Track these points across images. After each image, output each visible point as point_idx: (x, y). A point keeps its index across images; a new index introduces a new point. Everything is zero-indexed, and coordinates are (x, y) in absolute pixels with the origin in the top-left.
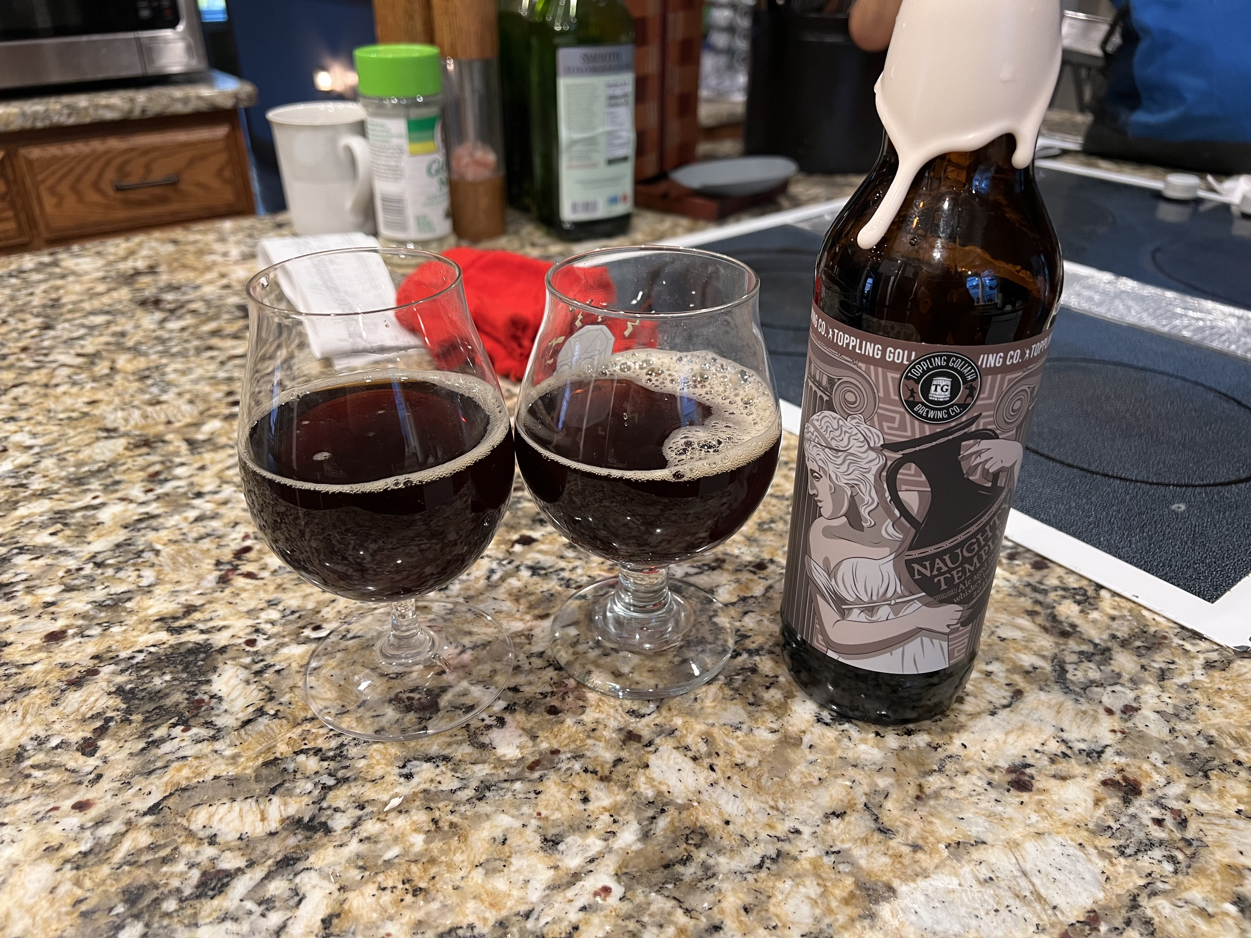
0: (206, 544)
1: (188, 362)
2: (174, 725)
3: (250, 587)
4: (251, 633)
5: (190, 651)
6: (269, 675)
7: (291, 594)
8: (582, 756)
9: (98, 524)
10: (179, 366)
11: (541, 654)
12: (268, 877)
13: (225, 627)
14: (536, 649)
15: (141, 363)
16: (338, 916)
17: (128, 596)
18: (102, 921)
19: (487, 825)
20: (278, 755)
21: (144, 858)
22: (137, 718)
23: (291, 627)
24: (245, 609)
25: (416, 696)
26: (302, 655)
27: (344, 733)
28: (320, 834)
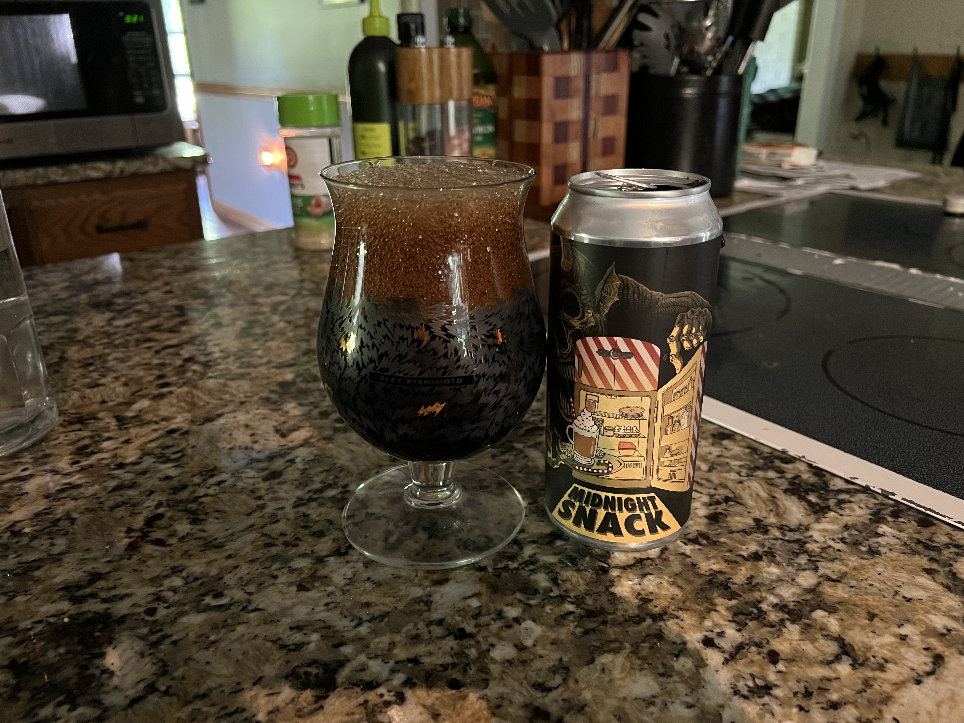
0: (120, 512)
1: (128, 351)
2: (60, 704)
3: (157, 553)
4: (152, 602)
5: (89, 622)
6: (164, 647)
7: (196, 561)
9: (22, 494)
10: (120, 355)
11: (440, 622)
13: (127, 595)
14: (435, 616)
15: (88, 353)
17: (37, 565)
22: (24, 695)
23: (193, 595)
24: (149, 577)
25: (313, 670)
26: (201, 625)
27: (236, 711)
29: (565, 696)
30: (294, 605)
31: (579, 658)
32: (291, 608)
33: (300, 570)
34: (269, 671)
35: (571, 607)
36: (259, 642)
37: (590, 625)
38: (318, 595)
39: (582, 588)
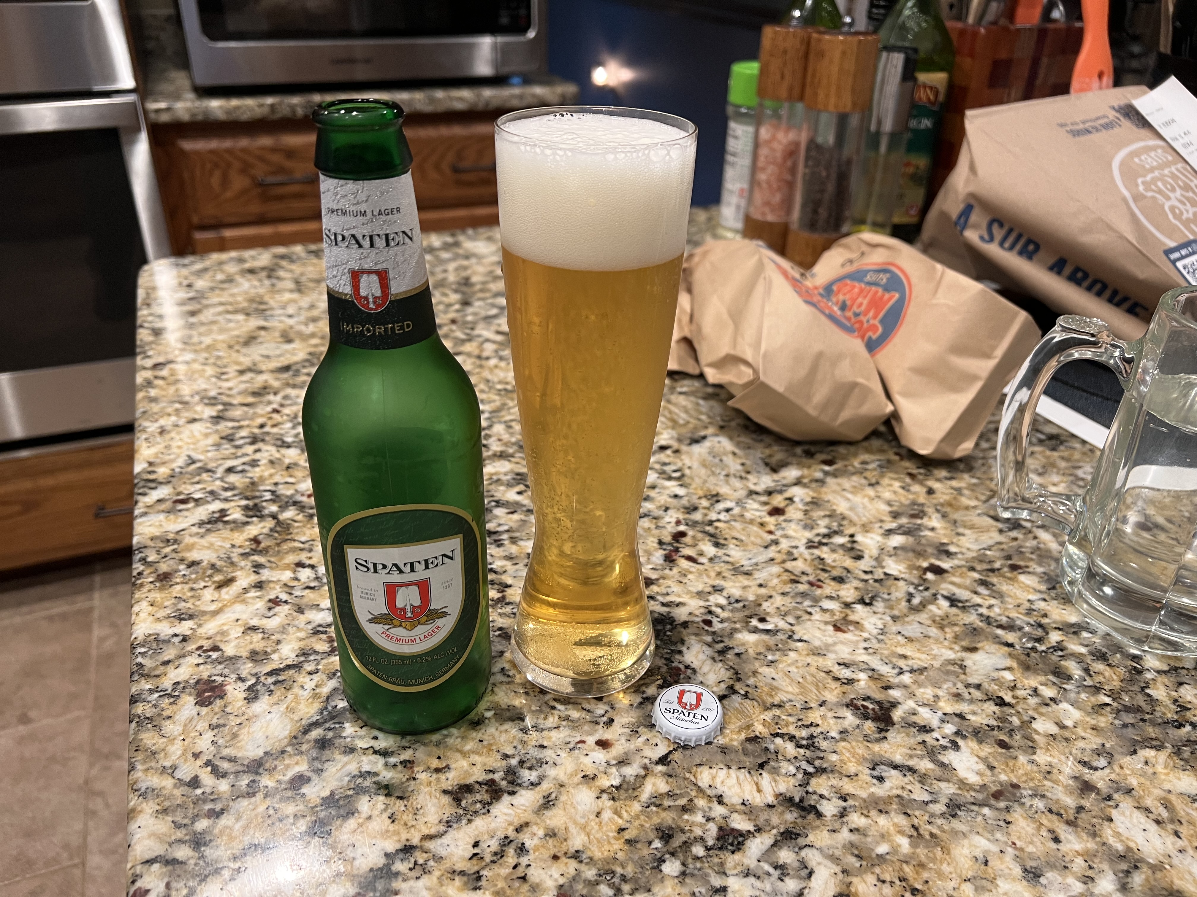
0: (647, 523)
2: (661, 688)
3: (693, 570)
4: (705, 614)
5: (658, 622)
6: (731, 656)
7: (731, 583)
8: (1043, 796)
11: (978, 687)
13: (682, 604)
14: (972, 680)
18: (645, 851)
19: (965, 842)
20: (757, 733)
21: (667, 803)
23: (739, 615)
24: (695, 590)
25: (869, 705)
26: (756, 644)
27: (811, 725)
28: (812, 816)
29: (1113, 777)
31: (1122, 747)
32: (833, 645)
33: (831, 612)
34: (830, 697)
35: (1108, 700)
36: (813, 669)
37: (1129, 718)
38: (855, 638)
39: (1116, 684)
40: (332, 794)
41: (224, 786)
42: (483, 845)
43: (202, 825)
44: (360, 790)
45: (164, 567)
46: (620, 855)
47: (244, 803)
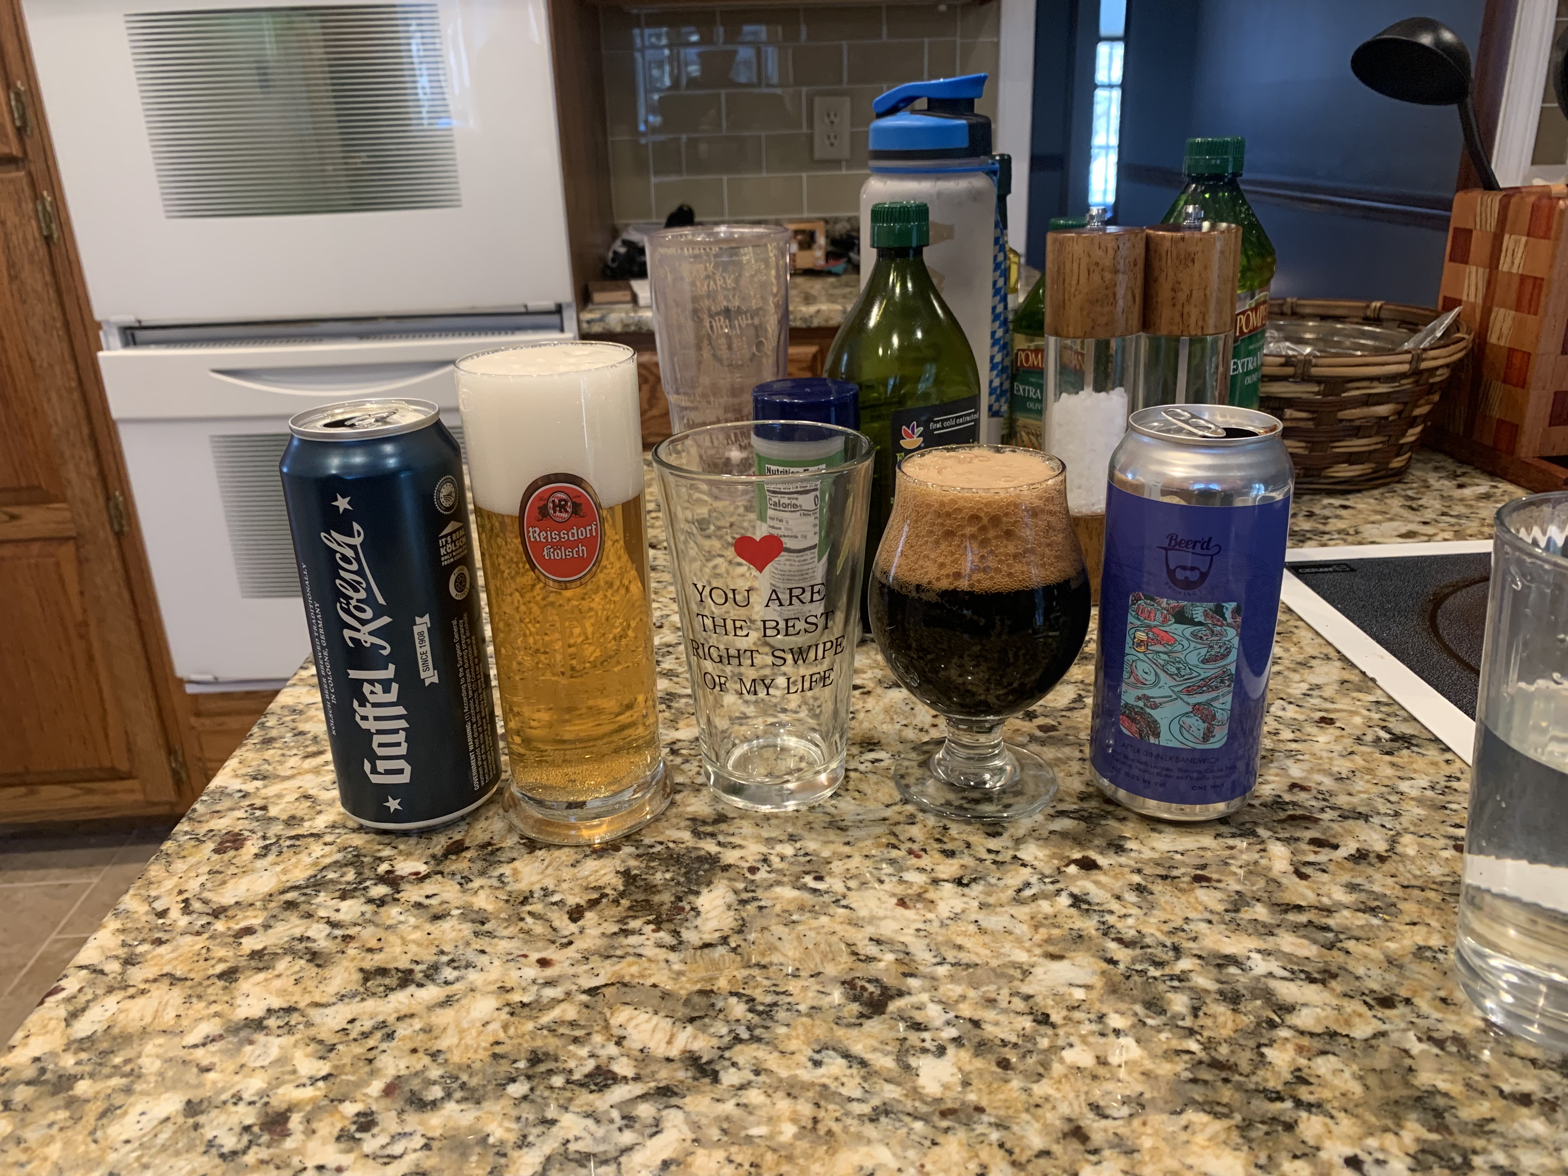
2: (649, 922)
4: (759, 861)
5: (699, 859)
6: (751, 908)
7: (815, 836)
8: (1007, 1128)
11: (1028, 998)
12: (643, 1097)
13: (741, 847)
14: (1026, 989)
16: (679, 1164)
18: (504, 1067)
19: (863, 1149)
20: (715, 988)
21: (562, 1030)
22: (625, 903)
23: (796, 869)
25: (871, 988)
26: (791, 901)
27: (783, 993)
28: (707, 1080)
29: (1120, 1131)
30: (885, 918)
31: (1166, 1102)
32: (880, 919)
33: (909, 884)
34: (830, 970)
35: (1194, 1047)
36: (835, 939)
37: (1206, 1074)
38: (915, 917)
39: (1226, 1032)
40: (265, 948)
41: (183, 922)
42: (357, 1024)
43: (141, 949)
44: (289, 951)
45: (274, 733)
46: (477, 1066)
47: (189, 939)
